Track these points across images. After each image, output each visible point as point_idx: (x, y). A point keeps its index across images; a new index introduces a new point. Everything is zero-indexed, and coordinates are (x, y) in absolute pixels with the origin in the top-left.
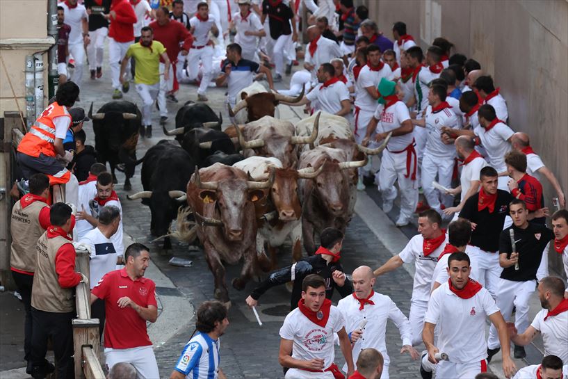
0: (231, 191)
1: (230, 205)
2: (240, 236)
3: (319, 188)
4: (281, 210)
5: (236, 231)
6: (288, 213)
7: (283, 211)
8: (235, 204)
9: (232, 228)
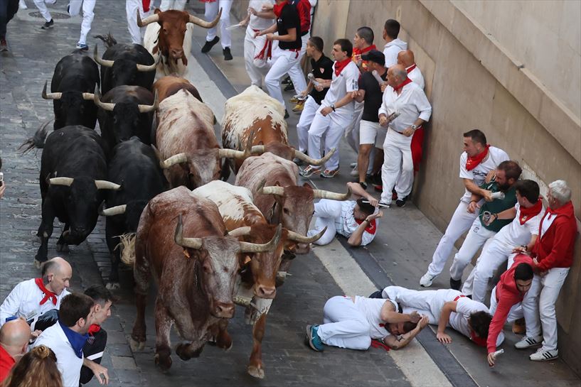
0: (220, 252)
1: (218, 267)
2: (230, 312)
3: (285, 215)
4: (259, 284)
5: (226, 305)
6: (267, 290)
7: (261, 286)
8: (226, 269)
9: (221, 301)
